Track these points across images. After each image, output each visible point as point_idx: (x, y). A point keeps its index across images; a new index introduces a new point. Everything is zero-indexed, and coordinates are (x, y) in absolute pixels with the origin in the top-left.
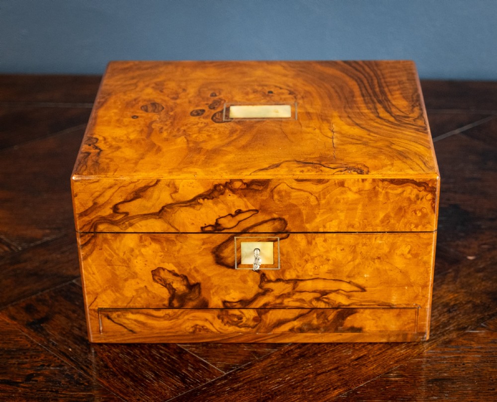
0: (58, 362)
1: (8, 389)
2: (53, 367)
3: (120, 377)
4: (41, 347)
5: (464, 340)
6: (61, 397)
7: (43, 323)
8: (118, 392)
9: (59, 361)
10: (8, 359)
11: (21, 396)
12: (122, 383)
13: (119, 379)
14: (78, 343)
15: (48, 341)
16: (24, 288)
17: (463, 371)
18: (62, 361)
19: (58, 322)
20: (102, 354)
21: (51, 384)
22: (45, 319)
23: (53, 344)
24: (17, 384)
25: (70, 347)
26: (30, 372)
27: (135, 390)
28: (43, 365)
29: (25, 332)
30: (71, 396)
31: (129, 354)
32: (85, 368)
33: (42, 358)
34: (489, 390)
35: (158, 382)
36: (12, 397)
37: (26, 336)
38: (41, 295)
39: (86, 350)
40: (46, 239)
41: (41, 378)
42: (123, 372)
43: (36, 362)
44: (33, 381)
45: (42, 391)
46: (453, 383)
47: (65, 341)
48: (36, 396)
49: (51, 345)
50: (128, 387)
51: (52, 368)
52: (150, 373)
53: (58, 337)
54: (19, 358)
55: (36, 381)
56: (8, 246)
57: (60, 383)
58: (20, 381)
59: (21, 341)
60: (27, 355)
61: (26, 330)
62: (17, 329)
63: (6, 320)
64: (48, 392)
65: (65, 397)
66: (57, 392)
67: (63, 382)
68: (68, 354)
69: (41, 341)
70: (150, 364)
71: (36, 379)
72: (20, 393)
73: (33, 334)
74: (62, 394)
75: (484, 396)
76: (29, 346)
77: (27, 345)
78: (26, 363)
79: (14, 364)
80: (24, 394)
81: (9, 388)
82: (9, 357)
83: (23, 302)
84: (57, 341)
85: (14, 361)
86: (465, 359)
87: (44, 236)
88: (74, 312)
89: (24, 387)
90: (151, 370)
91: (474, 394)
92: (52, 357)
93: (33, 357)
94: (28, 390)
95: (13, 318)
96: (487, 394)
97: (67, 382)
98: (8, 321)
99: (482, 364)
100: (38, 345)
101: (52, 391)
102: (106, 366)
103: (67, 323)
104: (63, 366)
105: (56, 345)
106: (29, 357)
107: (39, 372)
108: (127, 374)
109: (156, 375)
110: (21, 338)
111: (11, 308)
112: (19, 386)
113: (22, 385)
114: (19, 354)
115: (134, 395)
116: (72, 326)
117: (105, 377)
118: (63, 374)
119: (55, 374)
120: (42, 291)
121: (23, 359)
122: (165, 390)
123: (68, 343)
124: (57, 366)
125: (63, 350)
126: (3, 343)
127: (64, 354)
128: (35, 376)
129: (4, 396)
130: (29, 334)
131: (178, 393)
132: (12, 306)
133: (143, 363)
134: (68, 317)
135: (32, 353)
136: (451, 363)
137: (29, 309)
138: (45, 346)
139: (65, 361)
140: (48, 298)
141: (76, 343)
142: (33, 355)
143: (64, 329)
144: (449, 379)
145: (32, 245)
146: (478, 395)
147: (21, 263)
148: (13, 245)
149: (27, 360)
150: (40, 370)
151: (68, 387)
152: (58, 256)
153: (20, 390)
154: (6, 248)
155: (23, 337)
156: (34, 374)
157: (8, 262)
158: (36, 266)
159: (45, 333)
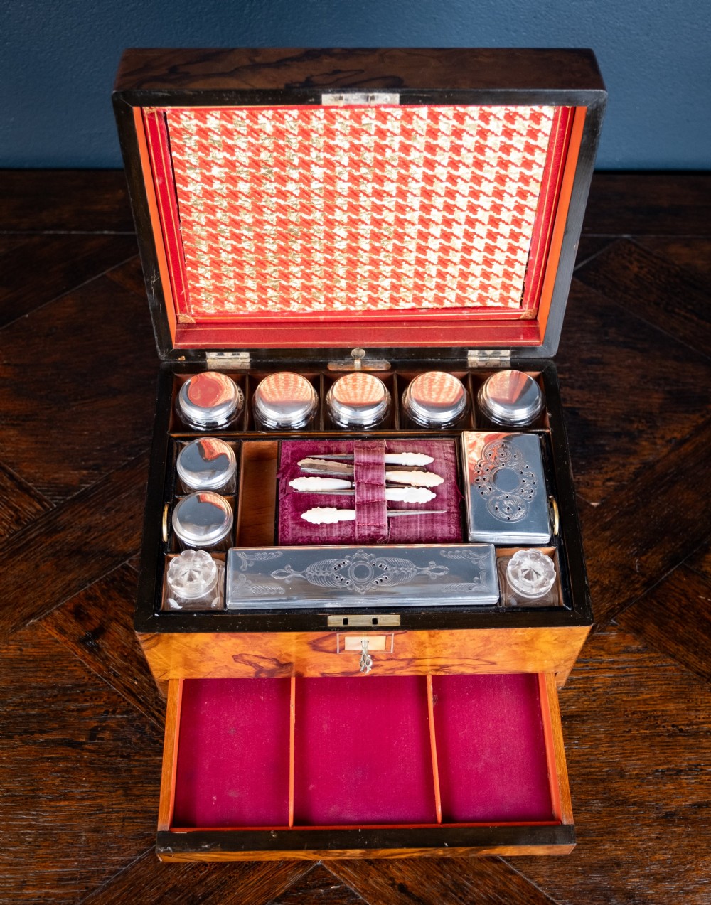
0: (125, 707)
1: (70, 754)
2: (119, 714)
4: (101, 680)
5: (593, 648)
6: (135, 767)
7: (98, 638)
9: (125, 704)
10: (65, 702)
11: (87, 766)
15: (109, 670)
16: (69, 579)
17: (594, 701)
18: (129, 704)
19: (116, 634)
21: (120, 745)
22: (101, 631)
23: (115, 674)
24: (80, 745)
25: (135, 679)
26: (94, 724)
28: (107, 712)
29: (79, 654)
30: (147, 765)
32: (157, 714)
33: (105, 699)
36: (78, 767)
37: (81, 663)
38: (90, 588)
40: (84, 487)
41: (107, 735)
43: (99, 705)
44: (99, 739)
45: (112, 756)
46: (584, 722)
47: (129, 669)
48: (106, 765)
49: (112, 677)
51: (118, 716)
53: (120, 662)
54: (76, 700)
55: (102, 739)
56: (40, 501)
57: (131, 743)
58: (83, 740)
59: (76, 670)
60: (85, 696)
61: (79, 651)
62: (69, 650)
63: (53, 634)
65: (140, 766)
67: (134, 739)
68: (134, 691)
69: (99, 670)
71: (100, 735)
72: (85, 762)
73: (89, 658)
74: (135, 760)
75: (620, 742)
76: (87, 678)
77: (84, 678)
78: (87, 707)
79: (73, 710)
80: (91, 763)
81: (72, 754)
82: (66, 699)
83: (71, 603)
84: (119, 668)
85: (72, 706)
86: (595, 681)
87: (82, 481)
89: (90, 751)
91: (608, 740)
92: (117, 696)
93: (94, 698)
94: (95, 756)
95: (62, 631)
96: (621, 739)
97: (138, 739)
98: (56, 637)
99: (615, 689)
100: (97, 677)
104: (131, 711)
105: (118, 676)
106: (89, 699)
107: (104, 725)
110: (75, 666)
111: (57, 613)
112: (83, 748)
113: (86, 746)
114: (77, 694)
116: (134, 642)
118: (133, 726)
119: (123, 727)
120: (90, 581)
121: (82, 702)
123: (132, 671)
124: (125, 714)
125: (127, 685)
126: (56, 676)
127: (130, 692)
128: (100, 731)
130: (85, 659)
132: (58, 609)
134: (127, 627)
135: (92, 691)
136: (580, 688)
137: (78, 613)
138: (106, 679)
139: (132, 703)
140: (98, 594)
141: (141, 672)
142: (93, 694)
143: (124, 647)
144: (579, 716)
145: (69, 498)
146: (612, 741)
147: (59, 532)
148: (46, 501)
149: (88, 704)
150: (104, 720)
151: (141, 749)
152: (103, 518)
153: (86, 756)
154: (38, 506)
155: (78, 664)
156: (98, 727)
157: (43, 530)
158: (79, 537)
159: (102, 655)
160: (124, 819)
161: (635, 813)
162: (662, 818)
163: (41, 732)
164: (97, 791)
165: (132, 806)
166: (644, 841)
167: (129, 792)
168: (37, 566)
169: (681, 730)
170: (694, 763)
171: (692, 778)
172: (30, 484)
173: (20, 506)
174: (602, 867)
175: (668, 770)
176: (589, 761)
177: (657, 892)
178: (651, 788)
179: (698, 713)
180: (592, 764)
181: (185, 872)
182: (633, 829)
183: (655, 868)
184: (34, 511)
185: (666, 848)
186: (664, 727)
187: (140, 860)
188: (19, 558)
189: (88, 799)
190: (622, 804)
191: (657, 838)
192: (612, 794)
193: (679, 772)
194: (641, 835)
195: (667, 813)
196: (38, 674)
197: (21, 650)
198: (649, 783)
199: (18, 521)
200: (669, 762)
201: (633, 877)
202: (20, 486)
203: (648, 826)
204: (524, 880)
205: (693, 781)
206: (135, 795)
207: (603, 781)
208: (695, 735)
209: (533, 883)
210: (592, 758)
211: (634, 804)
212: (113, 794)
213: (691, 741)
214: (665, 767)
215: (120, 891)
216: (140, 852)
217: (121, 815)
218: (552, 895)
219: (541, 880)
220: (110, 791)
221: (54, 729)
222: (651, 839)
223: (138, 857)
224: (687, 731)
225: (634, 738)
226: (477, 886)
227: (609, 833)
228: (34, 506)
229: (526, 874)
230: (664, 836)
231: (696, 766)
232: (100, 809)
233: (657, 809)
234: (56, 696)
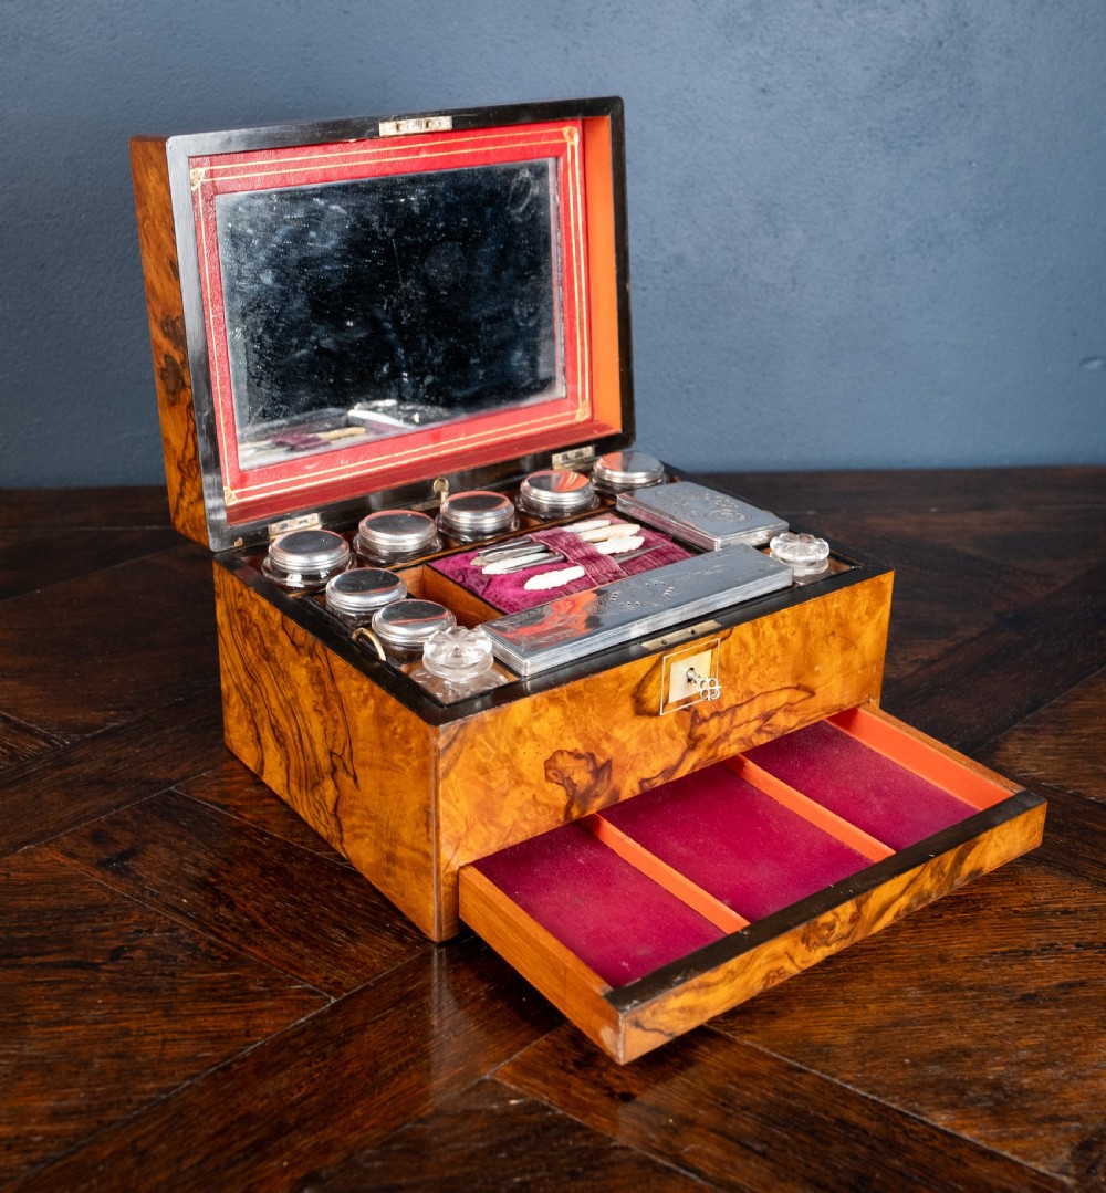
0: (166, 924)
1: (79, 976)
2: (157, 932)
3: (284, 941)
4: (129, 899)
6: (181, 984)
7: (127, 860)
8: (286, 968)
9: (168, 922)
10: (73, 924)
11: (106, 988)
12: (290, 951)
13: (284, 945)
14: (197, 888)
15: (143, 890)
16: (85, 805)
18: (173, 922)
19: (153, 855)
20: (244, 906)
21: (159, 962)
22: (132, 853)
23: (152, 894)
24: (95, 966)
25: (183, 897)
26: (117, 944)
27: (316, 961)
28: (140, 931)
29: (97, 876)
30: (201, 981)
31: (292, 901)
32: (218, 930)
33: (136, 918)
34: (933, 917)
35: (355, 946)
36: (90, 990)
37: (99, 884)
38: (117, 814)
39: (214, 899)
40: (111, 725)
41: (138, 953)
42: (287, 932)
43: (124, 925)
44: (125, 958)
45: (145, 976)
47: (174, 888)
48: (136, 986)
49: (148, 896)
50: (301, 957)
51: (156, 935)
52: (336, 930)
53: (160, 881)
54: (93, 921)
55: (131, 958)
56: (46, 739)
57: (175, 959)
58: (100, 961)
59: (92, 892)
60: (107, 916)
61: (98, 873)
62: (81, 873)
63: (58, 858)
64: (157, 977)
65: (190, 983)
66: (172, 975)
67: (181, 957)
68: (181, 909)
69: (128, 891)
70: (333, 915)
71: (129, 955)
72: (103, 983)
73: (113, 879)
74: (181, 978)
75: (929, 927)
76: (108, 899)
77: (104, 899)
78: (106, 929)
79: (86, 932)
80: (111, 984)
81: (81, 975)
82: (74, 920)
83: (86, 827)
84: (158, 888)
85: (83, 927)
87: (106, 720)
88: (181, 838)
89: (110, 972)
90: (338, 925)
91: (911, 925)
92: (153, 915)
93: (119, 918)
94: (118, 976)
95: (71, 855)
97: (188, 956)
98: (62, 861)
100: (124, 897)
101: (163, 975)
102: (256, 925)
103: (172, 857)
104: (177, 929)
105: (157, 896)
106: (110, 919)
107: (134, 944)
108: (296, 935)
109: (349, 933)
110: (90, 887)
111: (65, 839)
112: (99, 971)
113: (104, 967)
114: (93, 915)
115: (317, 971)
116: (182, 862)
117: (256, 944)
118: (179, 943)
119: (164, 945)
120: (117, 807)
121: (99, 923)
122: (371, 958)
123: (179, 889)
124: (165, 931)
125: (171, 903)
126: (59, 898)
127: (175, 910)
128: (127, 951)
129: (73, 989)
130: (106, 881)
131: (395, 961)
132: (66, 835)
133: (323, 915)
134: (171, 847)
135: (114, 911)
137: (97, 838)
138: (139, 898)
139: (178, 921)
140: (129, 818)
141: (193, 890)
142: (118, 915)
143: (167, 867)
145: (88, 735)
146: (918, 927)
147: (73, 765)
148: (55, 739)
149: (108, 924)
150: (134, 940)
151: (192, 966)
152: (138, 751)
153: (103, 977)
154: (43, 744)
155: (95, 885)
156: (122, 947)
157: (49, 764)
158: (101, 769)
159: (133, 875)
160: (164, 1042)
161: (973, 997)
162: (1019, 1000)
163: (33, 955)
164: (121, 1013)
165: (178, 1026)
166: (999, 1025)
167: (172, 1012)
168: (38, 796)
169: (1016, 912)
170: (1046, 942)
171: (1050, 958)
172: (33, 726)
173: (18, 745)
174: (941, 1058)
175: (1010, 951)
176: (887, 947)
177: (1036, 1080)
178: (991, 971)
179: (1035, 894)
180: (895, 951)
181: (266, 1096)
182: (977, 1015)
183: (1024, 1054)
184: (37, 748)
185: (1035, 1032)
186: (990, 909)
187: (189, 1087)
188: (12, 790)
189: (105, 1023)
190: (952, 990)
191: (1017, 1022)
192: (934, 980)
193: (1028, 953)
194: (992, 1020)
195: (1023, 995)
196: (32, 897)
197: (7, 875)
198: (986, 966)
199: (13, 758)
200: (1012, 944)
201: (993, 1066)
202: (18, 726)
203: (1000, 1009)
204: (821, 1078)
205: (1052, 961)
206: (183, 1015)
207: (916, 967)
208: (1040, 914)
209: (836, 1081)
210: (892, 945)
211: (971, 988)
212: (147, 1016)
213: (1035, 922)
214: (1005, 949)
215: (157, 1123)
216: (192, 1077)
217: (160, 1038)
218: (871, 1093)
219: (849, 1077)
220: (141, 1012)
221: (55, 951)
222: (1008, 1024)
223: (188, 1082)
224: (1025, 913)
225: (950, 922)
226: (747, 1089)
227: (941, 1020)
228: (36, 744)
229: (823, 1071)
230: (1027, 1019)
231: (1052, 945)
232: (126, 1032)
233: (1007, 992)
234: (58, 919)
